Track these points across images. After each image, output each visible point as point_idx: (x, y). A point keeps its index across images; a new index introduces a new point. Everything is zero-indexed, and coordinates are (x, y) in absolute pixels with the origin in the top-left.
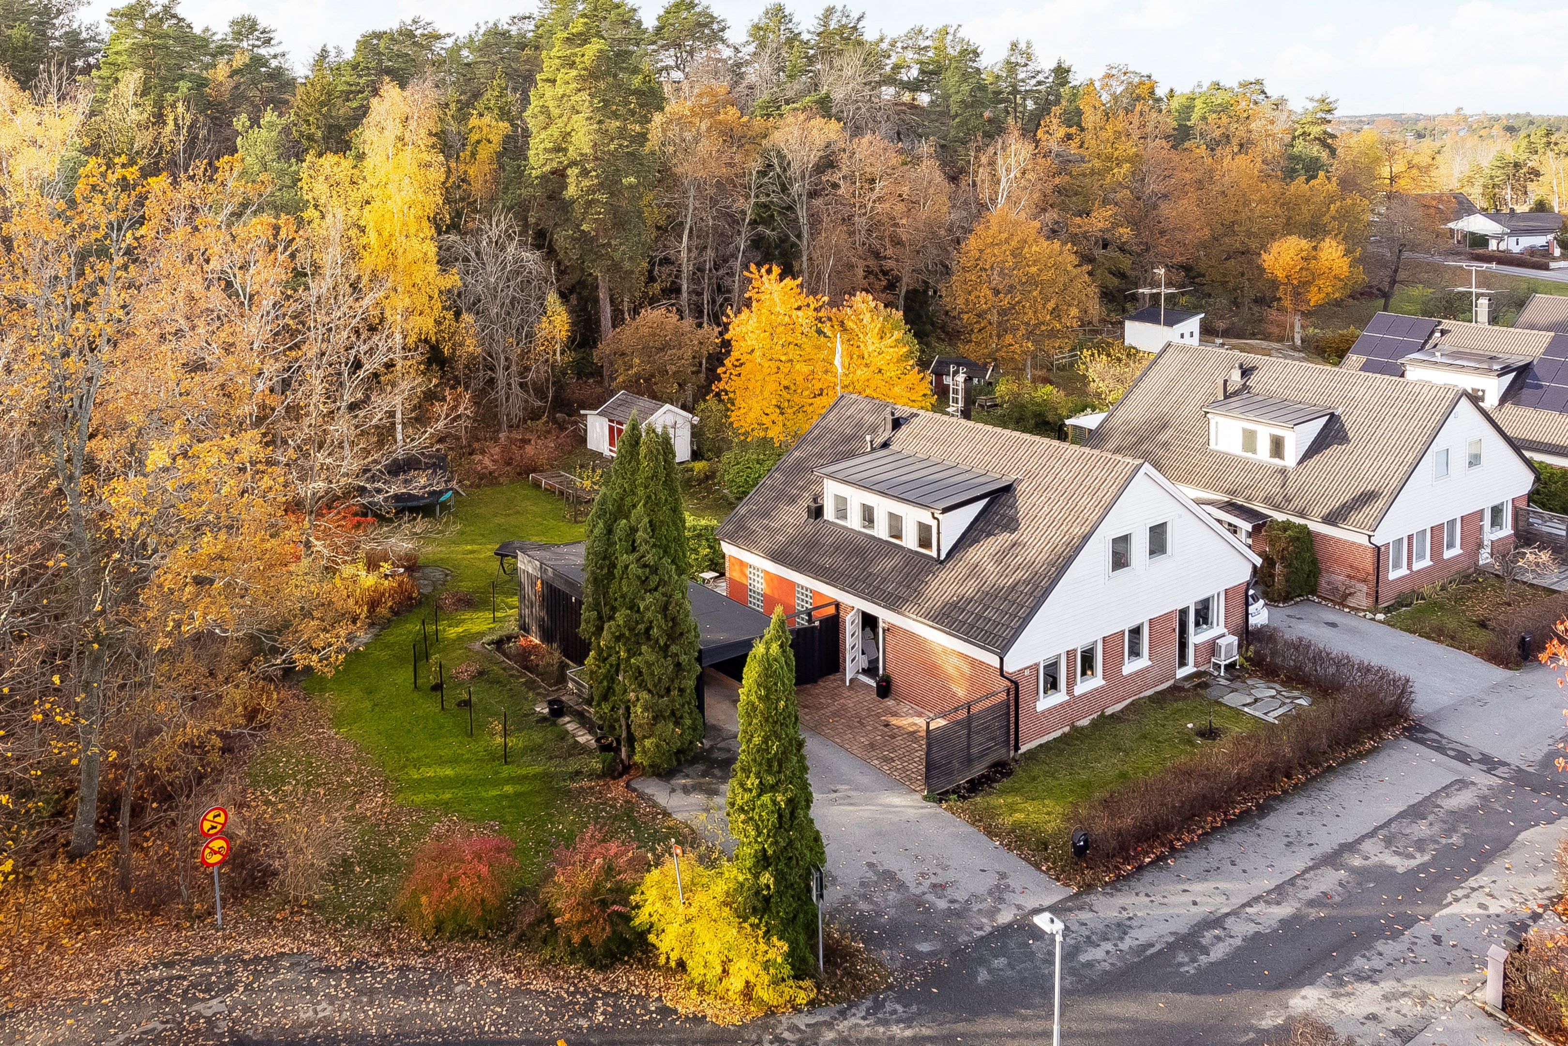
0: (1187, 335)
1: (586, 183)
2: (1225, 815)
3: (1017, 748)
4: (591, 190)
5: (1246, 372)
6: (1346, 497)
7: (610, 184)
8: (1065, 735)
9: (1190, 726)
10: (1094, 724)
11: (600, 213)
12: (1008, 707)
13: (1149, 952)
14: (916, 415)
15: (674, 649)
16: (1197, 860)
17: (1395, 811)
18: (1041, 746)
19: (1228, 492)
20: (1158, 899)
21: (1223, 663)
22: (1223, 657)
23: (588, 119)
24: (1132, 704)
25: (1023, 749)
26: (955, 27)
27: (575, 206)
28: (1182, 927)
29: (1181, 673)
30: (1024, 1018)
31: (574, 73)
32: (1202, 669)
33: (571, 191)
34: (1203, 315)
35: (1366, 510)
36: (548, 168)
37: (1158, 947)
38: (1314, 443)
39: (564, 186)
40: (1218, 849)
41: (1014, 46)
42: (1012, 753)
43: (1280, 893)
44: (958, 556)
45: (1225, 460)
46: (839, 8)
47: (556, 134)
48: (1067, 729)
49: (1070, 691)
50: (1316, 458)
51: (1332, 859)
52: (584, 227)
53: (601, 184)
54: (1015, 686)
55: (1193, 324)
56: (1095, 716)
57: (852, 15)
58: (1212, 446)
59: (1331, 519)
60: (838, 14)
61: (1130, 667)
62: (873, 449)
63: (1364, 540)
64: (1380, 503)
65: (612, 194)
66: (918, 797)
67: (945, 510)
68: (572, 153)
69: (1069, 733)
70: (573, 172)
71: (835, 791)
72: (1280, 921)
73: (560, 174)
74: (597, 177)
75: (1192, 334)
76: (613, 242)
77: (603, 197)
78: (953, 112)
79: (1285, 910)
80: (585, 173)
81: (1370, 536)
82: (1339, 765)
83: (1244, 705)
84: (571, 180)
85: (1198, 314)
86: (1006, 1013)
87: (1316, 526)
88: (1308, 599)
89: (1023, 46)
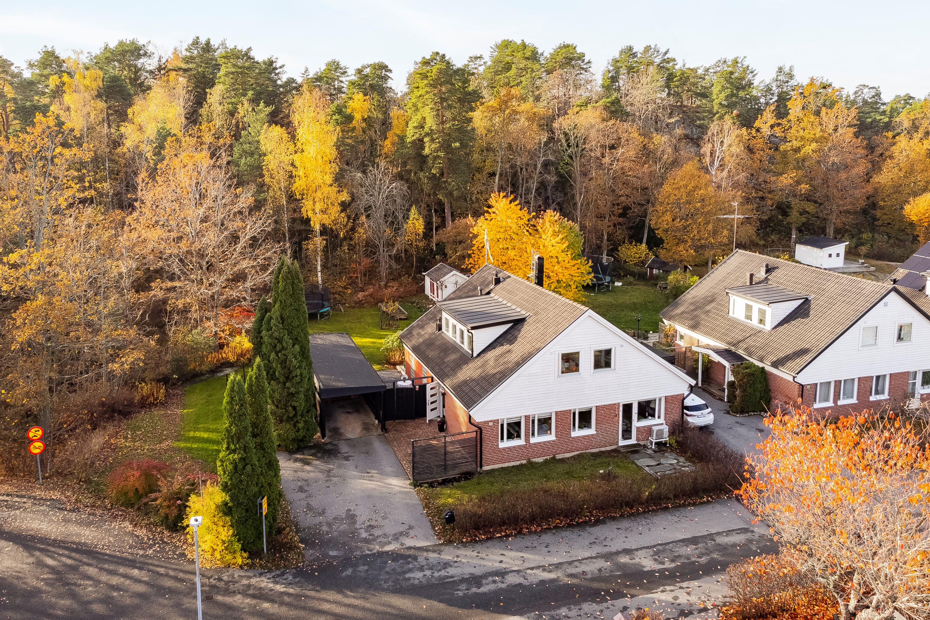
0: (834, 255)
1: (433, 146)
2: (571, 520)
3: (481, 467)
4: (437, 150)
5: (769, 270)
6: (790, 351)
7: (446, 146)
8: (522, 465)
9: (601, 471)
10: (546, 462)
11: (440, 163)
12: (477, 441)
13: (446, 581)
14: (509, 277)
15: (287, 385)
16: (528, 541)
17: (681, 536)
18: (502, 468)
19: (729, 343)
20: (483, 555)
21: (654, 441)
22: (654, 438)
23: (431, 109)
24: (578, 455)
25: (486, 468)
26: (742, 58)
27: (429, 159)
28: (478, 572)
29: (622, 443)
30: (346, 596)
31: (426, 82)
32: (642, 443)
33: (427, 151)
34: (848, 243)
35: (798, 360)
36: (415, 138)
37: (456, 579)
38: (788, 316)
39: (423, 148)
40: (547, 538)
41: (780, 70)
42: (479, 469)
43: (558, 566)
44: (482, 355)
45: (735, 323)
46: (653, 46)
47: (420, 118)
48: (524, 462)
49: (527, 440)
50: (785, 325)
51: (608, 556)
52: (433, 171)
53: (441, 146)
54: (480, 429)
55: (841, 248)
56: (548, 457)
57: (661, 51)
58: (731, 314)
59: (775, 364)
60: (652, 50)
61: (577, 433)
62: (481, 295)
63: (791, 379)
64: (808, 358)
65: (448, 153)
66: (408, 482)
67: (473, 328)
68: (427, 129)
69: (525, 464)
70: (426, 139)
71: (368, 473)
72: (540, 581)
73: (421, 140)
74: (439, 142)
75: (838, 255)
76: (449, 180)
77: (442, 154)
78: (715, 111)
79: (552, 576)
80: (433, 140)
81: (794, 377)
82: (672, 507)
83: (648, 466)
84: (427, 145)
85: (845, 242)
86: (340, 592)
87: (769, 369)
88: (760, 415)
89: (787, 69)
